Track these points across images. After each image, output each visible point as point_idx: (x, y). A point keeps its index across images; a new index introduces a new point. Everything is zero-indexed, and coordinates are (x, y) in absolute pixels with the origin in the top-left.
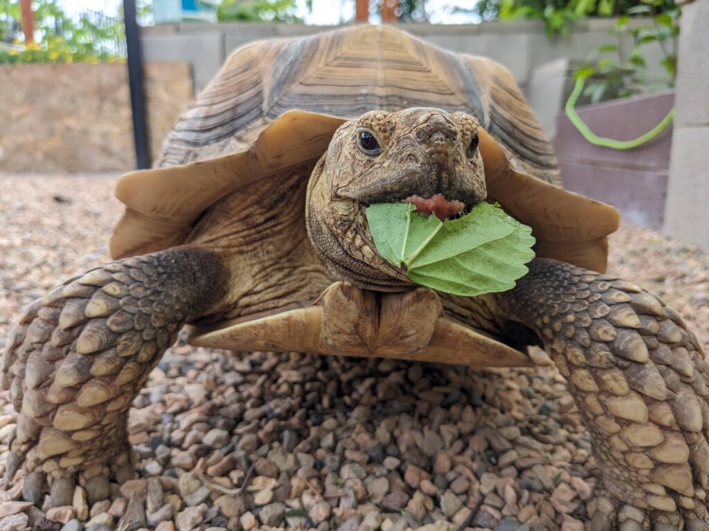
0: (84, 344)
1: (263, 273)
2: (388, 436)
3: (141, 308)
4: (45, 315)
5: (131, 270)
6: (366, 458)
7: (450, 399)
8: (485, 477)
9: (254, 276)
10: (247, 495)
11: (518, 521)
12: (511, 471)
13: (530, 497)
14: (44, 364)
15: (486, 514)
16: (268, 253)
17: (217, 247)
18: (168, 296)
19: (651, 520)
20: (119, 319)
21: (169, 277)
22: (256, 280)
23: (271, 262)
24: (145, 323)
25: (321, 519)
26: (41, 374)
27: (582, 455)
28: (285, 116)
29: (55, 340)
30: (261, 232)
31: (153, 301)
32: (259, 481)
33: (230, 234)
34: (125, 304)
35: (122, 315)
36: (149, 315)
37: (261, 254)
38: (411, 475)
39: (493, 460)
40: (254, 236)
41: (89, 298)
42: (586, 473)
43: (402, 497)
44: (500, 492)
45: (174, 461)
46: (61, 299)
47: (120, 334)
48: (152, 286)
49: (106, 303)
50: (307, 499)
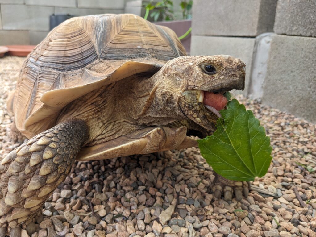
0: (43, 171)
1: (104, 126)
2: (135, 178)
3: (65, 152)
4: (20, 160)
5: (58, 135)
6: (132, 188)
7: (151, 159)
8: (176, 186)
9: (100, 128)
10: (95, 214)
11: (193, 199)
12: (183, 182)
13: (193, 190)
14: (19, 181)
15: (182, 199)
16: (104, 117)
17: (84, 117)
18: (74, 144)
19: (234, 189)
20: (58, 158)
21: (72, 136)
22: (102, 129)
23: (106, 121)
24: (67, 158)
25: (128, 216)
26: (18, 186)
27: (202, 171)
28: (126, 63)
29: (27, 171)
30: (100, 107)
31: (69, 148)
32: (96, 207)
33: (88, 110)
34: (59, 151)
35: (58, 156)
36: (68, 154)
37: (101, 118)
38: (152, 191)
39: (174, 179)
40: (98, 110)
41: (44, 151)
42: (205, 177)
43: (153, 200)
44: (183, 190)
45: (56, 208)
46: (29, 152)
47: (58, 164)
48: (67, 141)
49: (51, 152)
50: (119, 210)
